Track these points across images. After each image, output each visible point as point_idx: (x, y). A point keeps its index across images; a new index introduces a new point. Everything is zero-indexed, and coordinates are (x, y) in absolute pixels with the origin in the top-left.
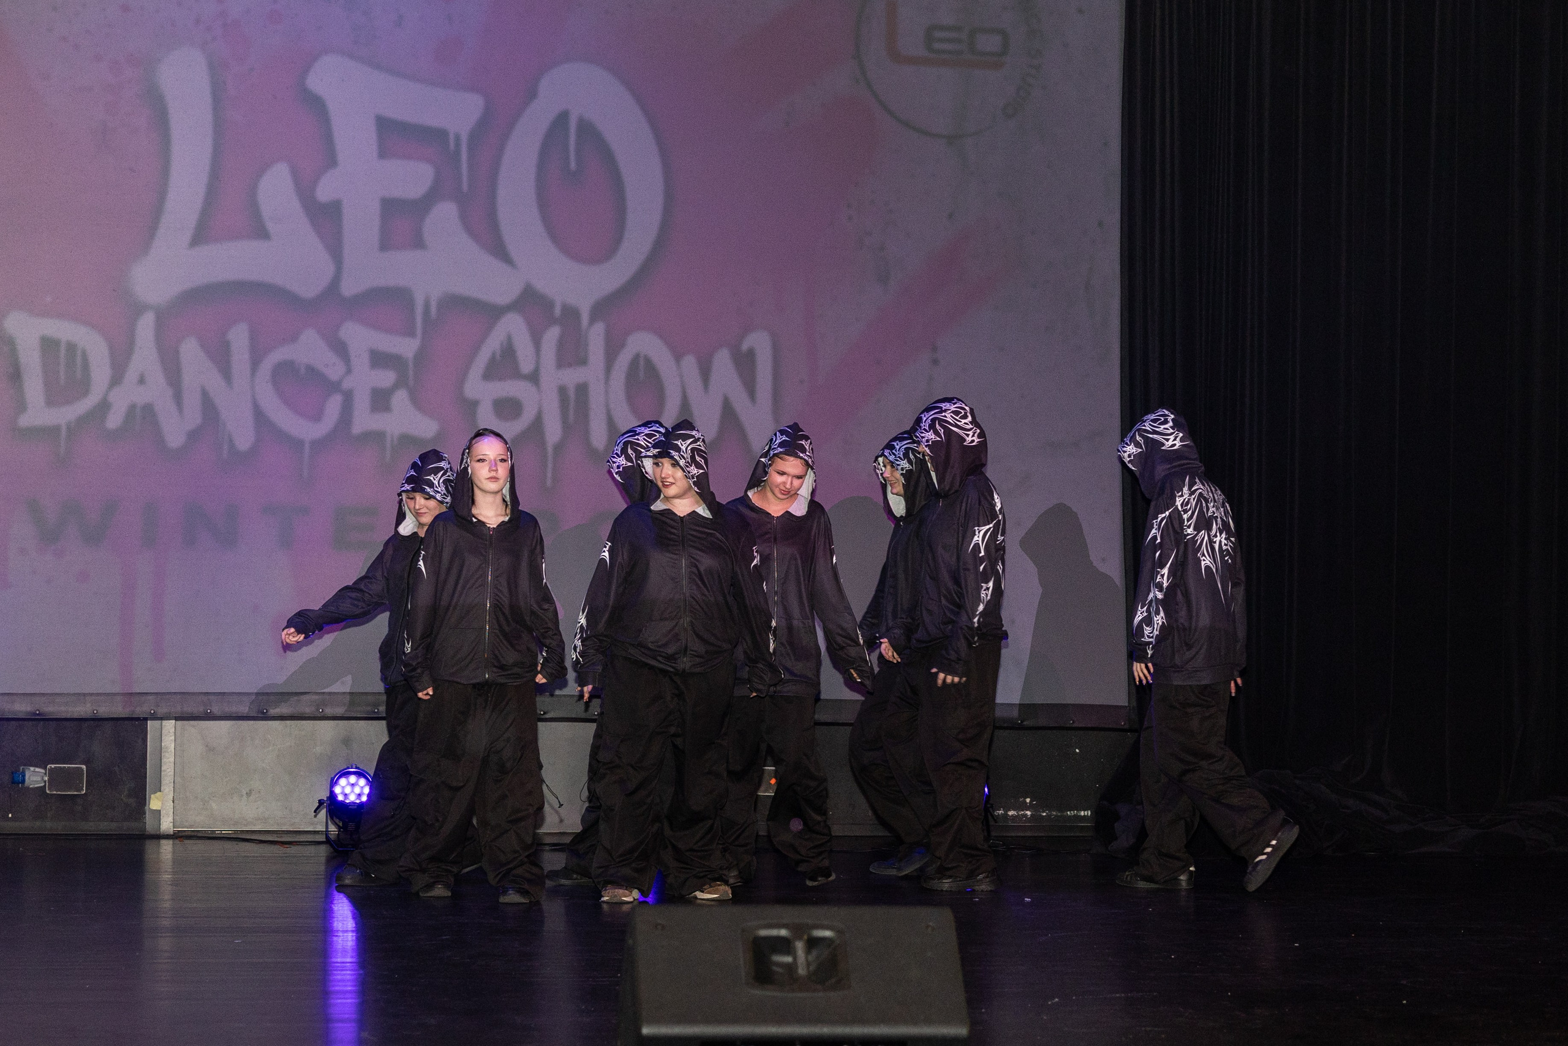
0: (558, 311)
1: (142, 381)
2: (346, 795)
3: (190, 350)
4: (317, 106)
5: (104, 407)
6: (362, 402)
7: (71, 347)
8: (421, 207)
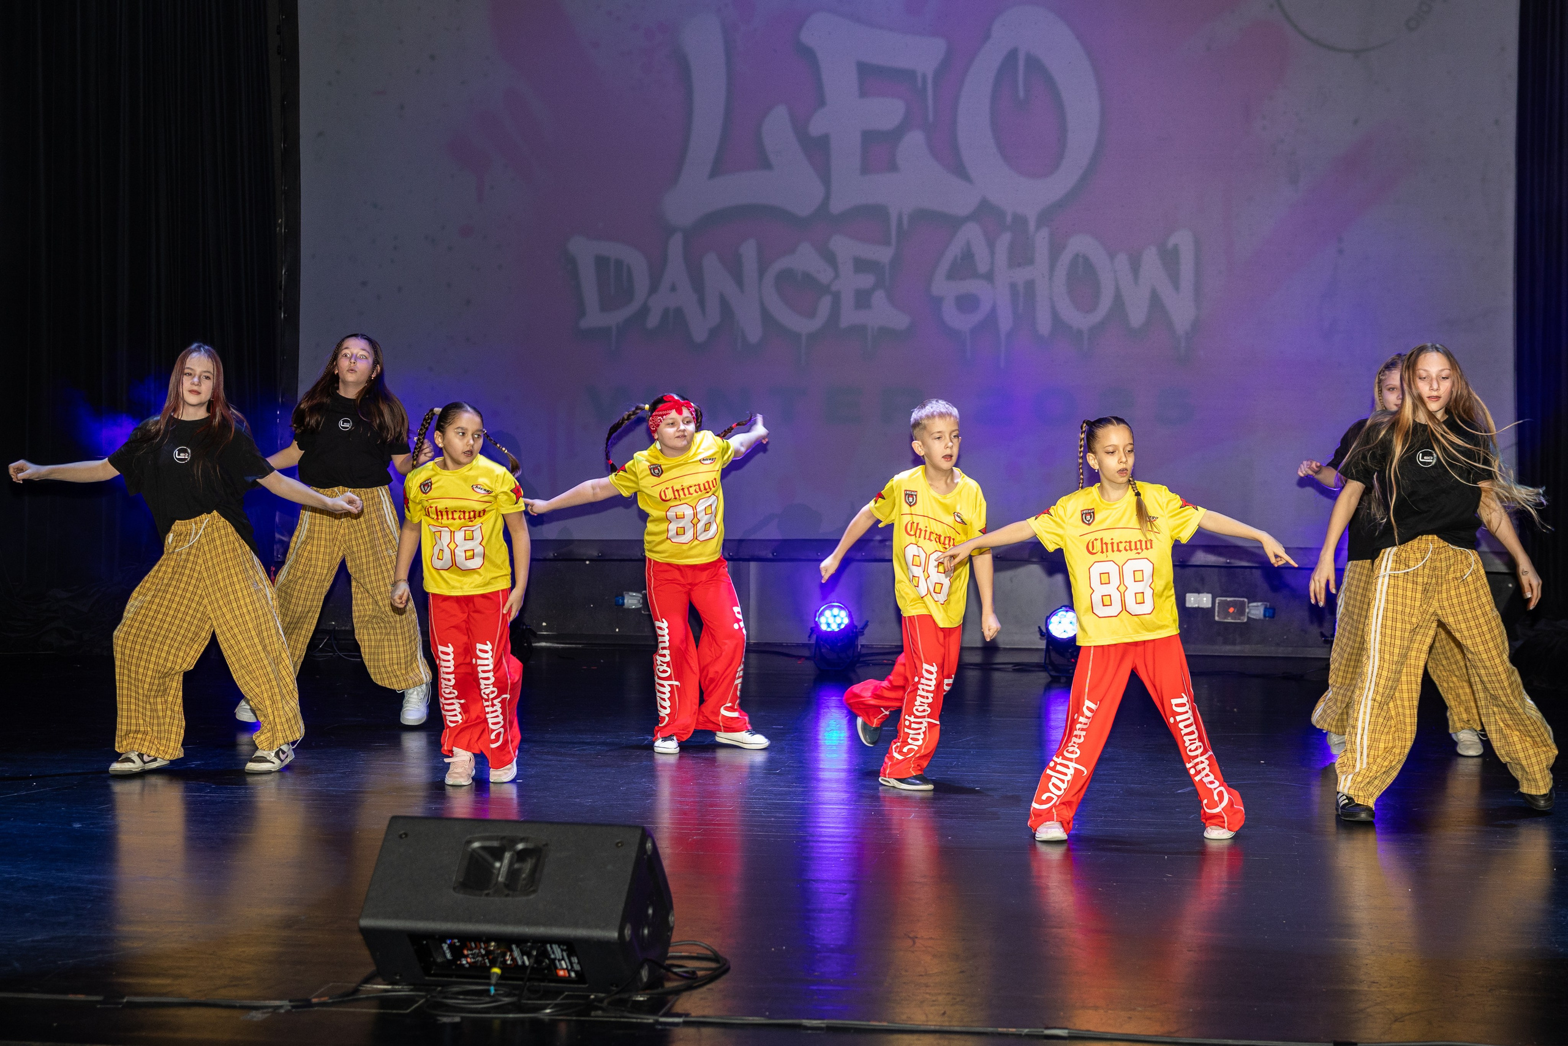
0: (1009, 219)
1: (673, 288)
2: (829, 625)
3: (711, 263)
4: (808, 55)
5: (644, 311)
6: (848, 300)
7: (619, 263)
8: (894, 136)
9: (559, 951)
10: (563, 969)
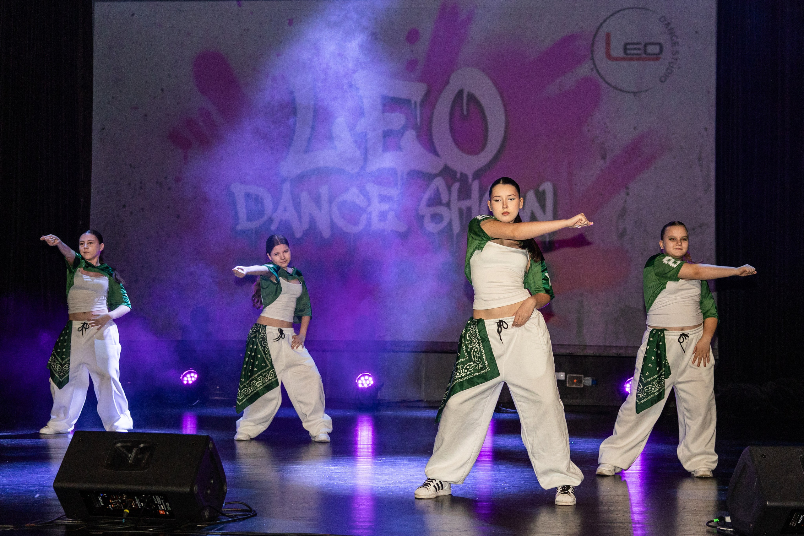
0: (458, 176)
1: (285, 209)
5: (270, 221)
6: (375, 217)
7: (257, 196)
8: (400, 133)
9: (159, 499)
10: (162, 510)
